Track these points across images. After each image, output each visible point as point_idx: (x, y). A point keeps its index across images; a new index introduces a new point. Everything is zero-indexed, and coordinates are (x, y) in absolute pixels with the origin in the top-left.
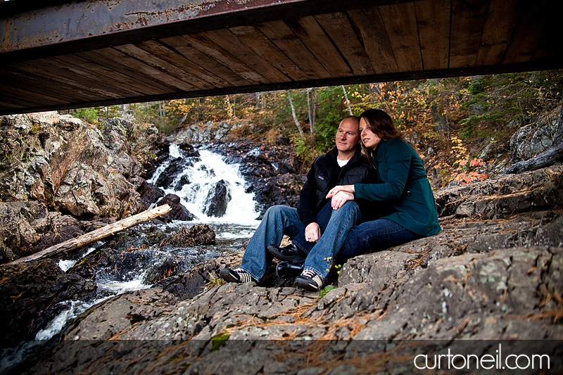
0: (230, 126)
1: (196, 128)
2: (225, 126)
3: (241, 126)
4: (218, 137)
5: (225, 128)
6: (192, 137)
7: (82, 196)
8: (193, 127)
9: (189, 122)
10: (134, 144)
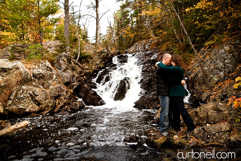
0: (152, 41)
1: (138, 44)
2: (150, 42)
3: (156, 41)
4: (147, 48)
5: (149, 43)
6: (136, 48)
7: (22, 104)
8: (137, 44)
9: (134, 42)
10: (91, 60)
